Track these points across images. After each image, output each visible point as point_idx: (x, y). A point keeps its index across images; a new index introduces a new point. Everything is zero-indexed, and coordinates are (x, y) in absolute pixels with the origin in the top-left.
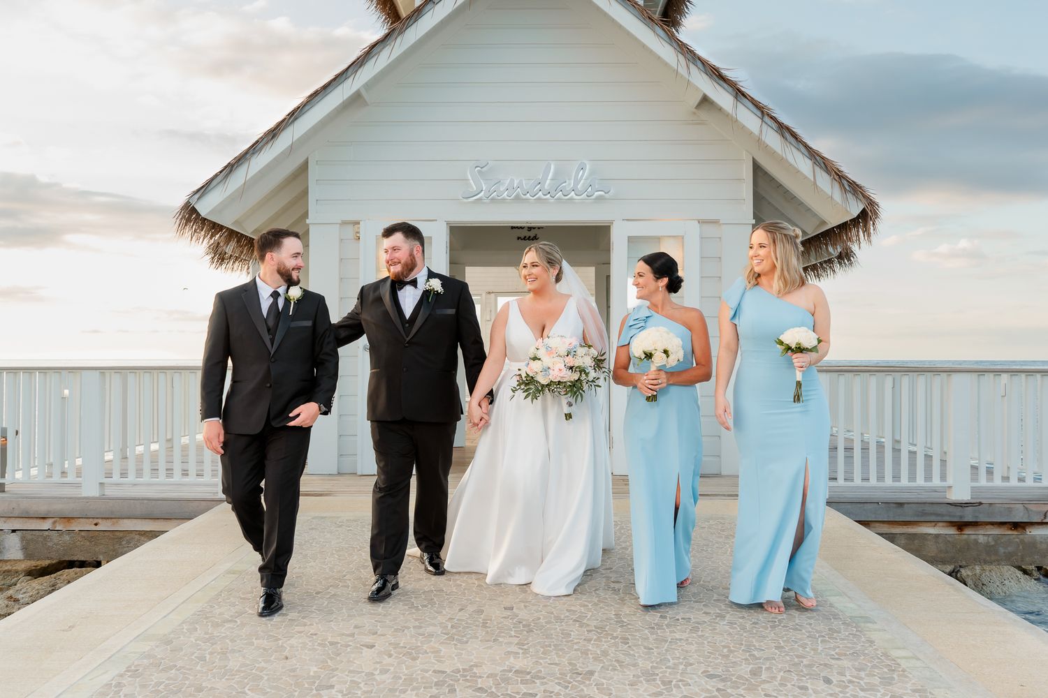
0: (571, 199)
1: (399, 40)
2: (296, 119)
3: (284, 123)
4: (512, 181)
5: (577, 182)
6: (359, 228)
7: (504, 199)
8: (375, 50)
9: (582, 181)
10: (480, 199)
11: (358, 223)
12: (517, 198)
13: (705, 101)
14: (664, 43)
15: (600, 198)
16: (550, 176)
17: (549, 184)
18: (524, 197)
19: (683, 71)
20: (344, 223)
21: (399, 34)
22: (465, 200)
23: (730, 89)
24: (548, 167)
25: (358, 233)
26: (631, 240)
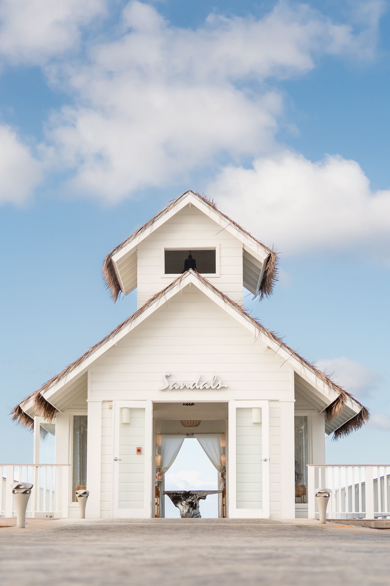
6: (112, 404)
11: (112, 401)
13: (269, 348)
20: (104, 401)
25: (111, 406)
26: (237, 409)
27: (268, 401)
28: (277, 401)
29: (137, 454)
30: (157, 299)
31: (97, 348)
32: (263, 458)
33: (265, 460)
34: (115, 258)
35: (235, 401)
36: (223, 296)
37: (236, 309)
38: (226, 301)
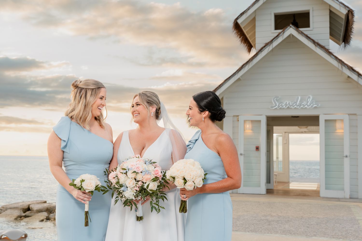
0: (306, 108)
1: (251, 63)
2: (221, 87)
3: (218, 88)
4: (286, 103)
5: (308, 102)
6: (239, 118)
7: (284, 108)
8: (244, 66)
9: (309, 102)
10: (276, 108)
11: (238, 116)
12: (288, 108)
13: (349, 77)
14: (334, 60)
15: (315, 107)
16: (299, 100)
17: (299, 103)
18: (290, 107)
19: (340, 68)
20: (234, 116)
21: (251, 61)
22: (272, 109)
23: (356, 74)
24: (298, 98)
25: (238, 119)
26: (326, 120)
27: (349, 115)
28: (355, 114)
29: (256, 150)
30: (267, 46)
31: (227, 81)
32: (345, 155)
33: (346, 157)
34: (239, 21)
35: (324, 115)
36: (314, 42)
37: (323, 50)
38: (317, 45)
